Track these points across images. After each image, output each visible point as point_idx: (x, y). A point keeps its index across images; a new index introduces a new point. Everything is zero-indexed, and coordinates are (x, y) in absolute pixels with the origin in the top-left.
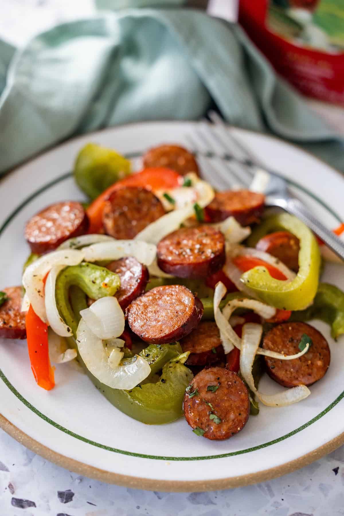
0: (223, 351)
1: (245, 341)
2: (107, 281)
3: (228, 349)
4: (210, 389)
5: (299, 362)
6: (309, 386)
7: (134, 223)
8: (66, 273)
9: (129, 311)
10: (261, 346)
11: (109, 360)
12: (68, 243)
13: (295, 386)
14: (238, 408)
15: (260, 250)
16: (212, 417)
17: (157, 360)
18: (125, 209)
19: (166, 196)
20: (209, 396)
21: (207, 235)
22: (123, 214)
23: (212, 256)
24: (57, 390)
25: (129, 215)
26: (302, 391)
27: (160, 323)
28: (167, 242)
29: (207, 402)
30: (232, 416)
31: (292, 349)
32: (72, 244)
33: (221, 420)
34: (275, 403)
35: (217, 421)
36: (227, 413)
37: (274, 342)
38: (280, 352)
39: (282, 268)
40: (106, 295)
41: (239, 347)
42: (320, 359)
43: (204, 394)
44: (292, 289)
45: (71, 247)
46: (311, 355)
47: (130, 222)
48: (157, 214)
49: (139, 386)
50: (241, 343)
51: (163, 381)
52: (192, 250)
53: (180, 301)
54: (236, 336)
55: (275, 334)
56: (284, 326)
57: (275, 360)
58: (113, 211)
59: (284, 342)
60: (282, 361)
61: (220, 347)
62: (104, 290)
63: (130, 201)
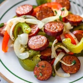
0: (51, 57)
1: (58, 56)
2: (28, 29)
3: (52, 57)
4: (42, 66)
5: (70, 67)
6: (70, 74)
7: (44, 16)
8: (19, 24)
9: (30, 39)
10: (62, 59)
11: (21, 50)
12: (23, 16)
13: (67, 73)
14: (48, 74)
15: (73, 33)
16: (40, 74)
17: (32, 54)
18: (43, 11)
19: (55, 11)
20: (41, 68)
21: (59, 25)
22: (42, 13)
23: (57, 32)
24: (7, 53)
25: (43, 13)
26: (68, 75)
27: (35, 45)
28: (49, 24)
29: (40, 70)
30: (45, 75)
31: (70, 63)
32: (25, 17)
33: (42, 75)
34: (60, 75)
35: (41, 75)
36: (45, 74)
37: (66, 60)
38: (66, 63)
39: (76, 40)
40: (26, 33)
41: (55, 58)
42: (76, 68)
43: (40, 67)
44: (74, 47)
45: (24, 17)
46: (74, 66)
47: (43, 15)
48: (51, 15)
49: (26, 59)
50: (56, 57)
51: (32, 60)
52: (53, 28)
53: (43, 41)
54: (56, 55)
55: (67, 57)
56: (70, 56)
57: (64, 65)
58: (39, 11)
59: (68, 60)
60: (66, 65)
61: (50, 56)
62: (26, 31)
63: (45, 10)
